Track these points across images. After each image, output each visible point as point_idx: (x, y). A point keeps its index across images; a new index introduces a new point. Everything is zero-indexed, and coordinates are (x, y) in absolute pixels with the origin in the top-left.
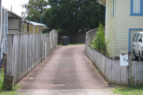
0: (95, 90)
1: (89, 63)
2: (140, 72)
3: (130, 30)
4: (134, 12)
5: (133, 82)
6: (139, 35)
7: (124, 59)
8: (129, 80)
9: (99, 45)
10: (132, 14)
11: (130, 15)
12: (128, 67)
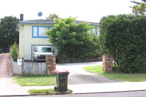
0: (4, 78)
1: (9, 63)
2: (28, 68)
3: (32, 45)
4: (34, 36)
5: (25, 74)
6: (36, 48)
7: (20, 61)
8: (23, 73)
9: (14, 53)
10: (33, 37)
11: (32, 38)
12: (22, 65)
